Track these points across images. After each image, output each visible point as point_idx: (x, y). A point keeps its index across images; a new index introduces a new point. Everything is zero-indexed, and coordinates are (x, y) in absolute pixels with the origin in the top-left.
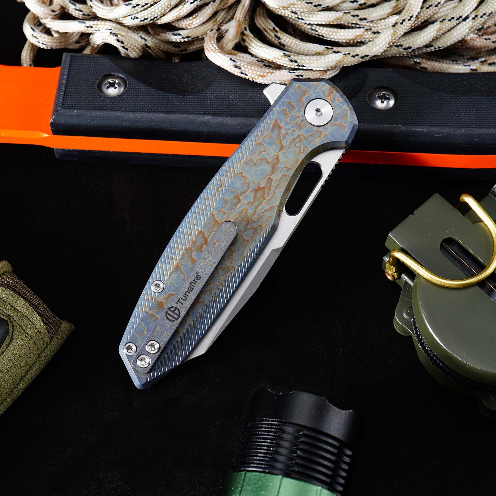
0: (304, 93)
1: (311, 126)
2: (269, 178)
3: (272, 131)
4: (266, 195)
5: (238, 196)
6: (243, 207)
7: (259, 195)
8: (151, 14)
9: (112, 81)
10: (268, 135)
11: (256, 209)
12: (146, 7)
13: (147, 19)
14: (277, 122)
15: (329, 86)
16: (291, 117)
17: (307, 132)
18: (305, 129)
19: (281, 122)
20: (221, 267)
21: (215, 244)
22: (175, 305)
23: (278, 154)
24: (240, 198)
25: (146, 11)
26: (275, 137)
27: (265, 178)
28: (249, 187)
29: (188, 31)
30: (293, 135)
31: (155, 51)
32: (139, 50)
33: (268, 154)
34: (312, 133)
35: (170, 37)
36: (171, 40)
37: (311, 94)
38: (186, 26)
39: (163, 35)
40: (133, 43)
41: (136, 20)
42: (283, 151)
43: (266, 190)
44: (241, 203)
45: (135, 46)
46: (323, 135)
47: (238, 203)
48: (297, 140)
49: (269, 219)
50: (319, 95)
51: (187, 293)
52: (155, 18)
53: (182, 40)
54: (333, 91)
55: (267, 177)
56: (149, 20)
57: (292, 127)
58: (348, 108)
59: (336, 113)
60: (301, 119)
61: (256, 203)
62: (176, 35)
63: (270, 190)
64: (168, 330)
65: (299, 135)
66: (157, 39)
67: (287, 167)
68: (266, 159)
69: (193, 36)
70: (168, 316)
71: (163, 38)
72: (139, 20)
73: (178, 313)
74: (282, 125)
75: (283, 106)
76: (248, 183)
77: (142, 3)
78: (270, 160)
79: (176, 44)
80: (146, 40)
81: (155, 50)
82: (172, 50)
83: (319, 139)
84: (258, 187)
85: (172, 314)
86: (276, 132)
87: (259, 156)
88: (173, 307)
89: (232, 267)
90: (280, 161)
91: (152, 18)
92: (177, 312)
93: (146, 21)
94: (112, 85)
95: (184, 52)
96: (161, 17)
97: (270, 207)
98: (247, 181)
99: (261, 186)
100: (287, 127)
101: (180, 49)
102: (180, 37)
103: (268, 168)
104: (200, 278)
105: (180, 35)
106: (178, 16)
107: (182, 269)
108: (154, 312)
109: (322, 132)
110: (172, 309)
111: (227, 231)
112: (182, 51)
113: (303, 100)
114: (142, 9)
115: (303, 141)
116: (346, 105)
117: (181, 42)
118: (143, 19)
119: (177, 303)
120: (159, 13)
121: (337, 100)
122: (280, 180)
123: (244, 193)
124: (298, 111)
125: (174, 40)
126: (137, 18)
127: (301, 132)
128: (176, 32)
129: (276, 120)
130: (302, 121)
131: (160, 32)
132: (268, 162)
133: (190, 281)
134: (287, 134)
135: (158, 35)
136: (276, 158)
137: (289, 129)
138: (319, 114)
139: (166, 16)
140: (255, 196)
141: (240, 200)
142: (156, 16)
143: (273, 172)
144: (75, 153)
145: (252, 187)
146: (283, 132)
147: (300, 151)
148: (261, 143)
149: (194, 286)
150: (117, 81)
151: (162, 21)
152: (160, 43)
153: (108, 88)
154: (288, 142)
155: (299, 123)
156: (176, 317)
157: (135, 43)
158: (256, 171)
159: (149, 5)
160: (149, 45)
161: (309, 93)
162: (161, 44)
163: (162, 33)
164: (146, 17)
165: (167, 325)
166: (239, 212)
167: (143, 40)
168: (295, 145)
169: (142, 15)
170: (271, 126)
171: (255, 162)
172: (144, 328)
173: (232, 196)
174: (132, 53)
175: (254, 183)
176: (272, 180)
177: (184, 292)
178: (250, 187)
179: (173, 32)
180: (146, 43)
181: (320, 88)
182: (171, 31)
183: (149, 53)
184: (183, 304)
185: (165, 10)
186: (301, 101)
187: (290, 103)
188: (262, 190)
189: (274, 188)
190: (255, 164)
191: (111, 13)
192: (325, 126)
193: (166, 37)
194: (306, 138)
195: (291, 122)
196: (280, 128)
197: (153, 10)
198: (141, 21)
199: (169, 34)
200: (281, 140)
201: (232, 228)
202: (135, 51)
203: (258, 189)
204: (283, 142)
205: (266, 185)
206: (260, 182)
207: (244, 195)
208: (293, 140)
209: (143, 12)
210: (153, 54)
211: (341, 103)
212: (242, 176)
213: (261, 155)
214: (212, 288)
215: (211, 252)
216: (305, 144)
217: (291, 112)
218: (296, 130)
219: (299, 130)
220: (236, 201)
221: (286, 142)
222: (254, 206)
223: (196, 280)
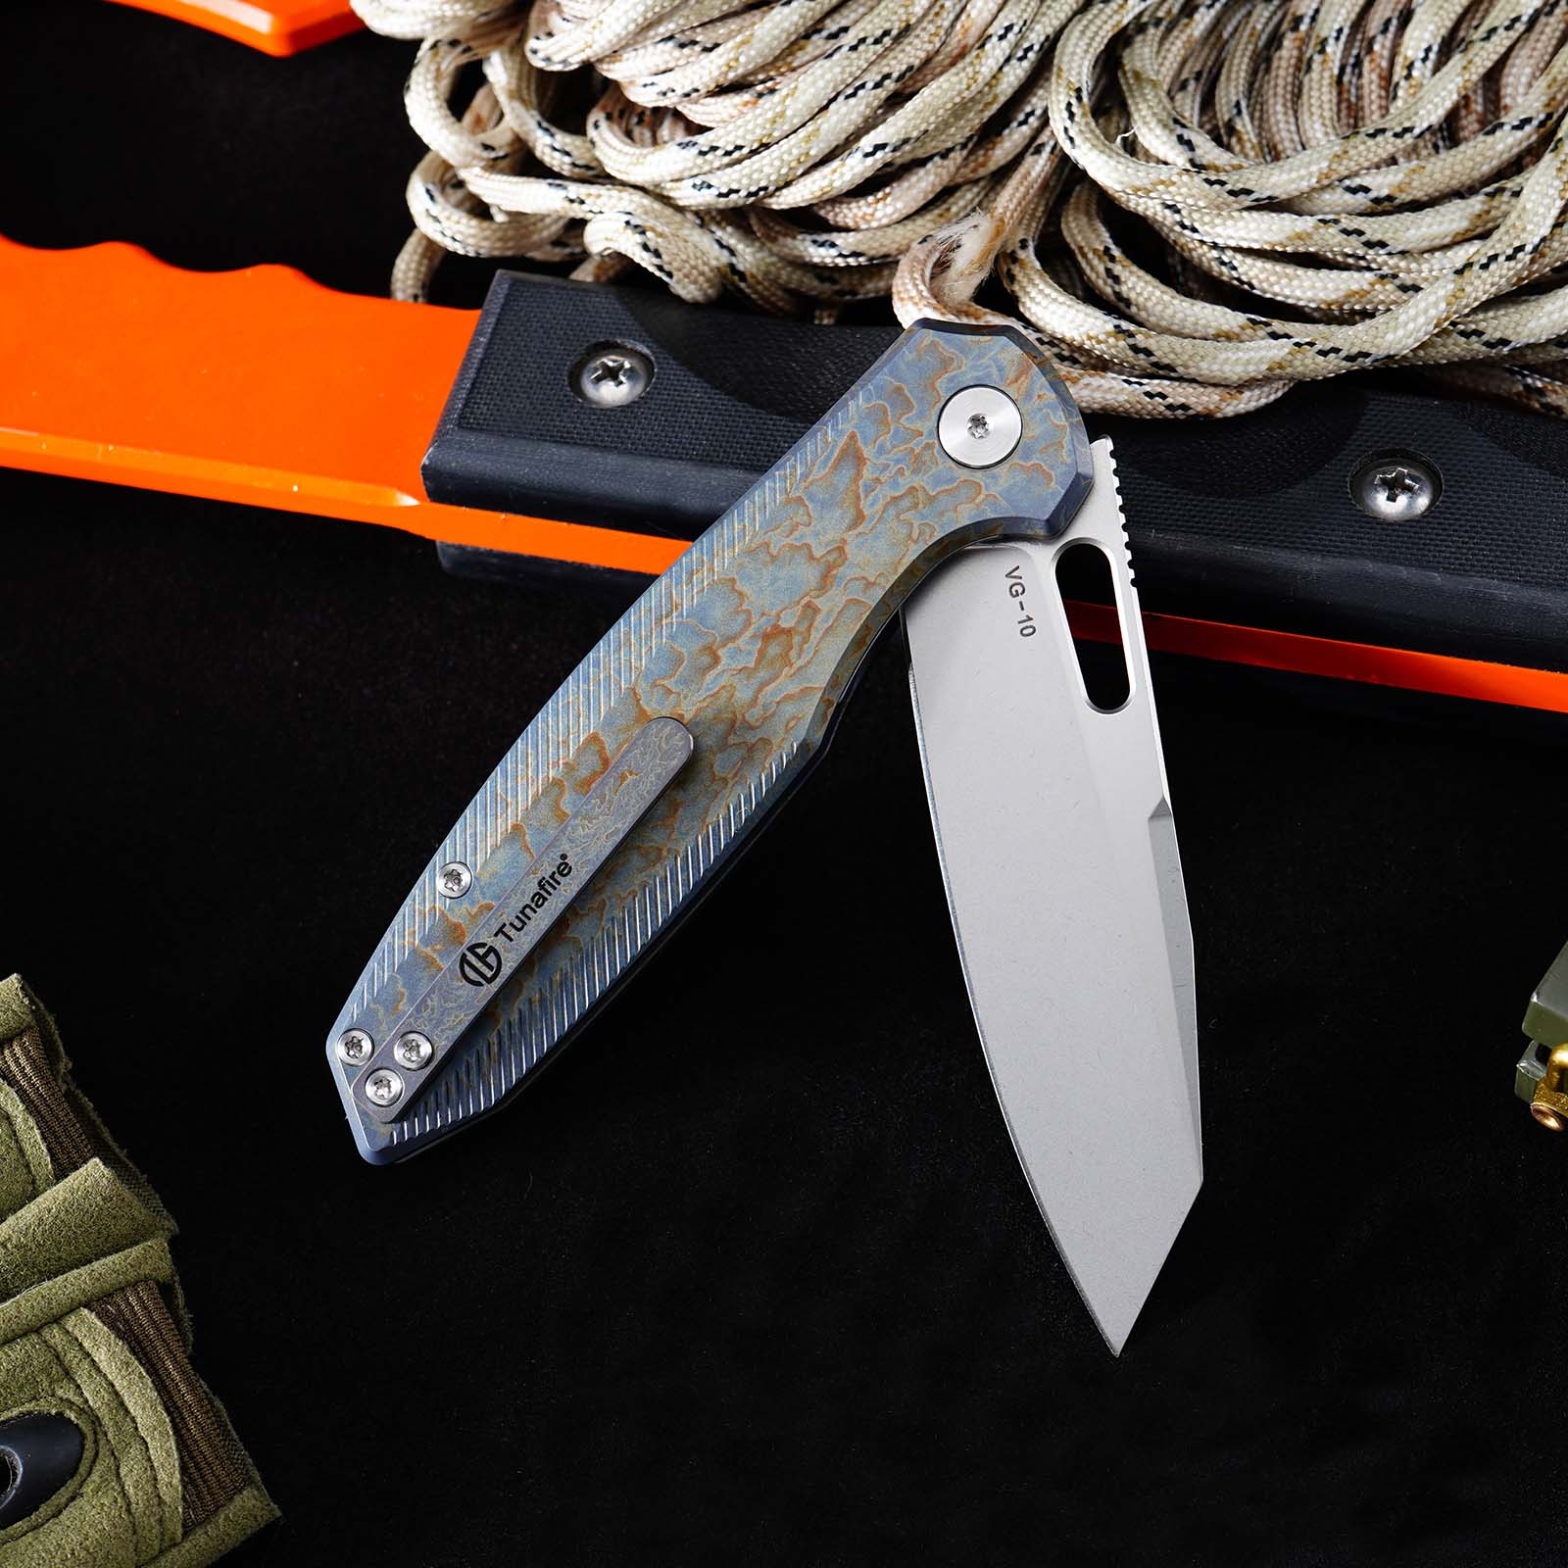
0: (946, 364)
1: (953, 465)
2: (808, 605)
3: (836, 465)
4: (793, 653)
5: (714, 648)
6: (723, 681)
7: (774, 650)
8: (750, 177)
9: (614, 361)
10: (821, 479)
11: (760, 690)
12: (736, 155)
13: (737, 191)
14: (856, 442)
15: (1019, 352)
16: (896, 431)
17: (937, 481)
18: (934, 470)
19: (866, 444)
20: (639, 847)
21: (623, 778)
22: (490, 941)
23: (845, 536)
24: (720, 653)
25: (737, 167)
26: (842, 487)
27: (799, 602)
28: (748, 623)
29: (859, 236)
30: (895, 485)
31: (760, 288)
32: (708, 280)
33: (817, 534)
34: (949, 487)
35: (806, 250)
36: (807, 259)
37: (964, 369)
38: (856, 222)
39: (789, 241)
40: (689, 257)
41: (705, 191)
42: (860, 529)
43: (796, 639)
44: (719, 668)
45: (694, 267)
46: (982, 497)
47: (711, 667)
48: (906, 503)
49: (792, 724)
50: (989, 375)
51: (528, 911)
52: (760, 189)
53: (840, 262)
54: (1029, 367)
55: (803, 602)
56: (743, 193)
57: (898, 461)
58: (1067, 424)
59: (1030, 435)
60: (924, 440)
61: (763, 674)
62: (822, 245)
63: (806, 640)
64: (460, 1007)
65: (913, 488)
66: (772, 254)
67: (863, 578)
68: (808, 547)
69: (872, 253)
70: (467, 969)
71: (786, 250)
72: (714, 192)
73: (495, 965)
74: (867, 452)
75: (879, 398)
76: (748, 612)
77: (728, 143)
78: (818, 553)
79: (821, 271)
80: (732, 252)
81: (759, 283)
82: (814, 288)
83: (972, 505)
84: (776, 627)
85: (479, 965)
86: (847, 473)
87: (788, 536)
88: (483, 945)
89: (669, 851)
90: (846, 559)
91: (753, 189)
92: (492, 959)
93: (733, 196)
94: (612, 374)
95: (848, 297)
96: (778, 189)
97: (802, 690)
98: (744, 607)
99: (784, 624)
100: (882, 460)
101: (837, 287)
102: (833, 252)
103: (809, 574)
104: (569, 872)
105: (833, 245)
106: (826, 190)
107: (527, 838)
108: (435, 951)
109: (980, 486)
110: (481, 951)
111: (663, 745)
112: (841, 293)
113: (937, 385)
114: (727, 160)
115: (921, 506)
116: (1062, 414)
117: (836, 267)
118: (724, 190)
119: (496, 935)
120: (773, 178)
121: (1039, 396)
122: (839, 613)
123: (732, 638)
124: (921, 416)
125: (816, 260)
126: (709, 186)
127: (918, 481)
128: (824, 237)
129: (852, 437)
130: (929, 446)
131: (778, 232)
132: (812, 558)
133: (539, 876)
134: (878, 480)
135: (774, 240)
136: (839, 548)
137: (886, 467)
138: (981, 430)
139: (792, 189)
140: (762, 653)
141: (716, 660)
142: (763, 184)
143: (823, 587)
144: (495, 561)
145: (759, 623)
146: (867, 473)
147: (910, 536)
148: (800, 499)
149: (550, 894)
150: (627, 365)
151: (781, 200)
152: (779, 265)
153: (599, 380)
154: (879, 506)
155: (917, 451)
156: (489, 974)
157: (697, 258)
158: (774, 580)
159: (745, 151)
160: (741, 267)
161: (960, 367)
162: (783, 268)
163: (786, 235)
164: (735, 186)
165: (461, 992)
166: (711, 692)
167: (726, 253)
168: (898, 516)
169: (725, 179)
170: (836, 453)
171: (774, 551)
172: (402, 996)
173: (696, 645)
174: (684, 288)
175: (763, 614)
176: (816, 611)
177: (521, 905)
178: (750, 625)
179: (816, 237)
180: (734, 260)
181: (992, 353)
182: (811, 234)
183: (740, 290)
184: (511, 940)
185: (791, 169)
186: (934, 389)
187: (899, 390)
188: (783, 638)
189: (818, 637)
190: (774, 558)
191: (639, 167)
192: (995, 470)
193: (796, 248)
194: (931, 500)
195: (894, 447)
196: (860, 460)
197: (755, 167)
198: (720, 195)
199: (804, 240)
200: (858, 498)
201: (677, 737)
202: (695, 282)
203: (774, 633)
204: (865, 505)
205: (798, 622)
206: (781, 612)
207: (730, 645)
208: (895, 499)
209: (729, 170)
210: (754, 296)
211: (1048, 406)
212: (733, 589)
213: (796, 534)
214: (605, 905)
215: (610, 802)
216: (927, 518)
217: (900, 419)
218: (907, 473)
219: (916, 472)
220: (706, 660)
221: (872, 505)
222: (755, 682)
223: (557, 876)
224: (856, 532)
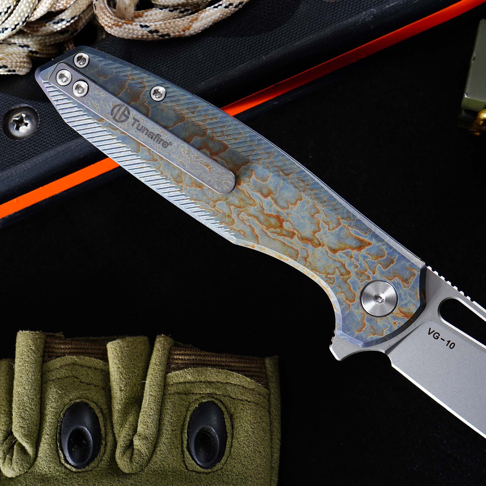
0: (406, 281)
1: (361, 289)
2: (294, 234)
3: (356, 238)
4: (272, 230)
5: (271, 195)
6: (258, 201)
7: (273, 221)
10: (350, 232)
11: (254, 216)
14: (367, 246)
15: (414, 313)
16: (374, 263)
17: (354, 283)
18: (358, 281)
19: (367, 250)
21: (207, 166)
22: (131, 116)
23: (326, 246)
24: (269, 198)
26: (347, 242)
27: (295, 229)
28: (283, 208)
30: (350, 265)
33: (325, 234)
34: (352, 288)
37: (404, 289)
42: (329, 252)
43: (278, 230)
44: (262, 198)
46: (349, 303)
47: (262, 194)
48: (343, 271)
49: (241, 233)
50: (402, 300)
54: (407, 317)
55: (295, 232)
57: (360, 264)
58: (384, 336)
59: (378, 320)
60: (371, 275)
61: (262, 218)
63: (279, 234)
64: (101, 107)
65: (350, 273)
67: (308, 256)
68: (319, 231)
70: (118, 108)
73: (121, 119)
74: (363, 251)
75: (388, 254)
76: (288, 208)
78: (316, 235)
83: (345, 299)
84: (283, 220)
85: (120, 113)
86: (353, 244)
87: (323, 221)
88: (129, 113)
89: (182, 186)
90: (316, 247)
92: (124, 118)
97: (257, 235)
98: (290, 206)
99: (284, 224)
100: (361, 258)
103: (307, 232)
107: (180, 124)
108: (127, 89)
109: (353, 302)
110: (126, 113)
113: (396, 278)
115: (342, 277)
116: (388, 333)
119: (134, 119)
121: (395, 323)
122: (292, 247)
123: (276, 202)
124: (382, 273)
127: (353, 274)
129: (370, 244)
130: (369, 277)
132: (315, 232)
133: (162, 134)
134: (351, 257)
136: (320, 244)
137: (358, 260)
140: (270, 216)
141: (266, 196)
143: (303, 239)
145: (283, 213)
146: (354, 252)
147: (329, 274)
148: (340, 224)
154: (340, 259)
155: (366, 273)
156: (117, 118)
158: (303, 218)
161: (404, 287)
165: (108, 106)
166: (251, 196)
168: (337, 268)
170: (361, 238)
171: (316, 216)
173: (272, 187)
175: (288, 214)
176: (292, 237)
177: (148, 128)
178: (283, 209)
181: (412, 301)
186: (395, 276)
187: (392, 261)
188: (278, 224)
189: (281, 240)
190: (313, 216)
192: (361, 307)
194: (346, 282)
195: (367, 262)
196: (360, 248)
200: (343, 250)
201: (227, 187)
203: (280, 220)
204: (340, 253)
205: (286, 230)
206: (290, 222)
207: (273, 202)
208: (344, 265)
211: (391, 327)
212: (297, 200)
213: (324, 225)
214: (156, 161)
215: (196, 161)
216: (337, 280)
217: (380, 264)
218: (356, 270)
219: (357, 273)
220: (265, 191)
221: (341, 256)
222: (258, 214)
223: (162, 142)
224: (328, 250)
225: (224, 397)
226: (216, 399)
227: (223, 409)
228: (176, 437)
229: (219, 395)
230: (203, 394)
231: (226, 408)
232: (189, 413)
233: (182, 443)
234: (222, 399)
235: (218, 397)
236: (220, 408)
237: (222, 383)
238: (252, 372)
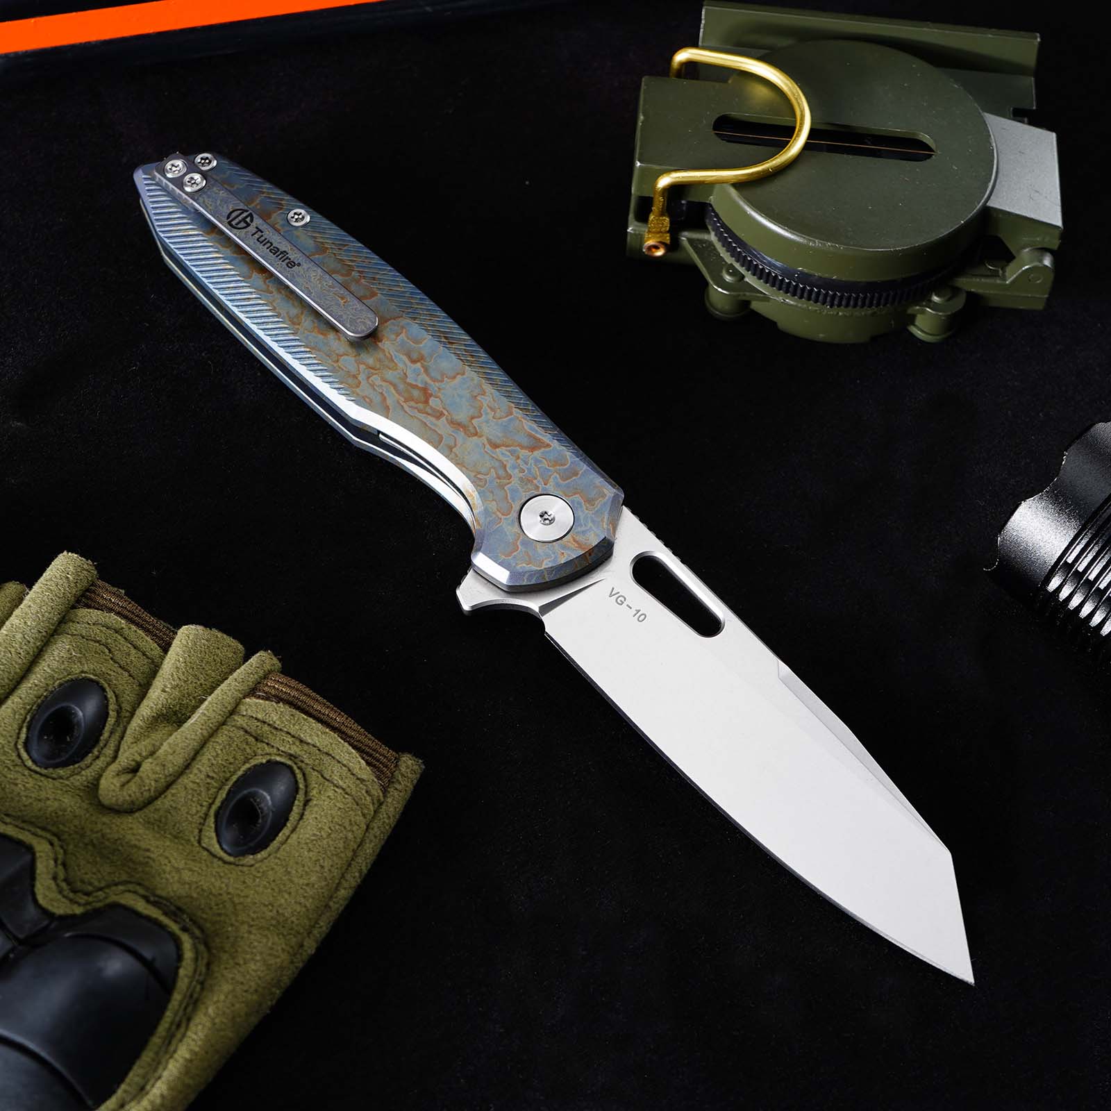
0: (590, 501)
1: (523, 502)
2: (442, 414)
3: (530, 436)
4: (412, 404)
5: (422, 361)
6: (401, 365)
7: (416, 393)
10: (523, 427)
11: (391, 383)
14: (544, 447)
15: (595, 545)
16: (549, 471)
17: (514, 491)
18: (520, 489)
19: (542, 453)
20: (302, 313)
21: (342, 298)
22: (254, 224)
23: (484, 437)
24: (418, 365)
26: (516, 437)
27: (444, 409)
28: (434, 380)
30: (514, 468)
33: (487, 422)
34: (509, 498)
37: (586, 511)
42: (488, 446)
43: (421, 406)
44: (409, 363)
46: (500, 515)
47: (409, 358)
48: (501, 472)
49: (367, 400)
50: (581, 524)
51: (269, 244)
54: (583, 549)
55: (445, 412)
57: (529, 470)
58: (542, 568)
59: (538, 547)
60: (541, 486)
61: (401, 387)
63: (420, 411)
64: (216, 207)
65: (511, 477)
67: (455, 445)
68: (479, 417)
73: (239, 226)
74: (537, 453)
75: (571, 463)
76: (442, 381)
78: (474, 421)
83: (495, 509)
84: (431, 395)
85: (240, 218)
86: (525, 441)
87: (488, 406)
88: (252, 221)
89: (298, 329)
90: (469, 437)
92: (243, 225)
97: (388, 407)
98: (445, 379)
99: (432, 401)
100: (531, 461)
103: (461, 416)
104: (289, 267)
107: (317, 256)
108: (256, 205)
109: (507, 515)
110: (248, 220)
111: (360, 320)
113: (577, 496)
115: (498, 481)
116: (550, 566)
119: (257, 228)
121: (563, 554)
122: (435, 430)
123: (426, 370)
124: (558, 485)
127: (515, 482)
129: (548, 445)
130: (537, 488)
132: (473, 418)
133: (289, 252)
134: (518, 458)
136: (477, 432)
137: (526, 463)
140: (415, 386)
141: (414, 362)
143: (452, 422)
145: (433, 387)
146: (524, 453)
147: (480, 474)
148: (511, 414)
149: (277, 256)
154: (501, 457)
155: (535, 481)
156: (234, 223)
158: (460, 397)
161: (587, 509)
165: (225, 208)
166: (394, 357)
168: (494, 467)
170: (538, 436)
171: (479, 398)
172: (233, 187)
173: (425, 352)
175: (439, 389)
176: (438, 418)
177: (273, 241)
178: (434, 382)
181: (594, 528)
184: (252, 235)
186: (575, 494)
187: (576, 474)
188: (423, 399)
189: (421, 418)
190: (475, 397)
192: (517, 524)
194: (502, 487)
195: (538, 468)
196: (532, 449)
200: (507, 446)
201: (363, 327)
203: (426, 394)
204: (502, 449)
205: (431, 407)
206: (440, 399)
207: (422, 370)
208: (504, 467)
211: (556, 557)
212: (458, 374)
213: (489, 411)
214: (270, 293)
215: (329, 291)
216: (490, 483)
217: (557, 473)
218: (521, 474)
219: (521, 479)
220: (415, 356)
221: (503, 454)
222: (396, 381)
223: (287, 261)
224: (486, 442)
225: (312, 771)
226: (299, 768)
227: (301, 786)
228: (208, 789)
229: (307, 764)
230: (282, 752)
231: (306, 786)
232: (247, 766)
233: (213, 803)
234: (308, 771)
235: (303, 765)
236: (296, 782)
237: (319, 750)
238: (375, 759)
